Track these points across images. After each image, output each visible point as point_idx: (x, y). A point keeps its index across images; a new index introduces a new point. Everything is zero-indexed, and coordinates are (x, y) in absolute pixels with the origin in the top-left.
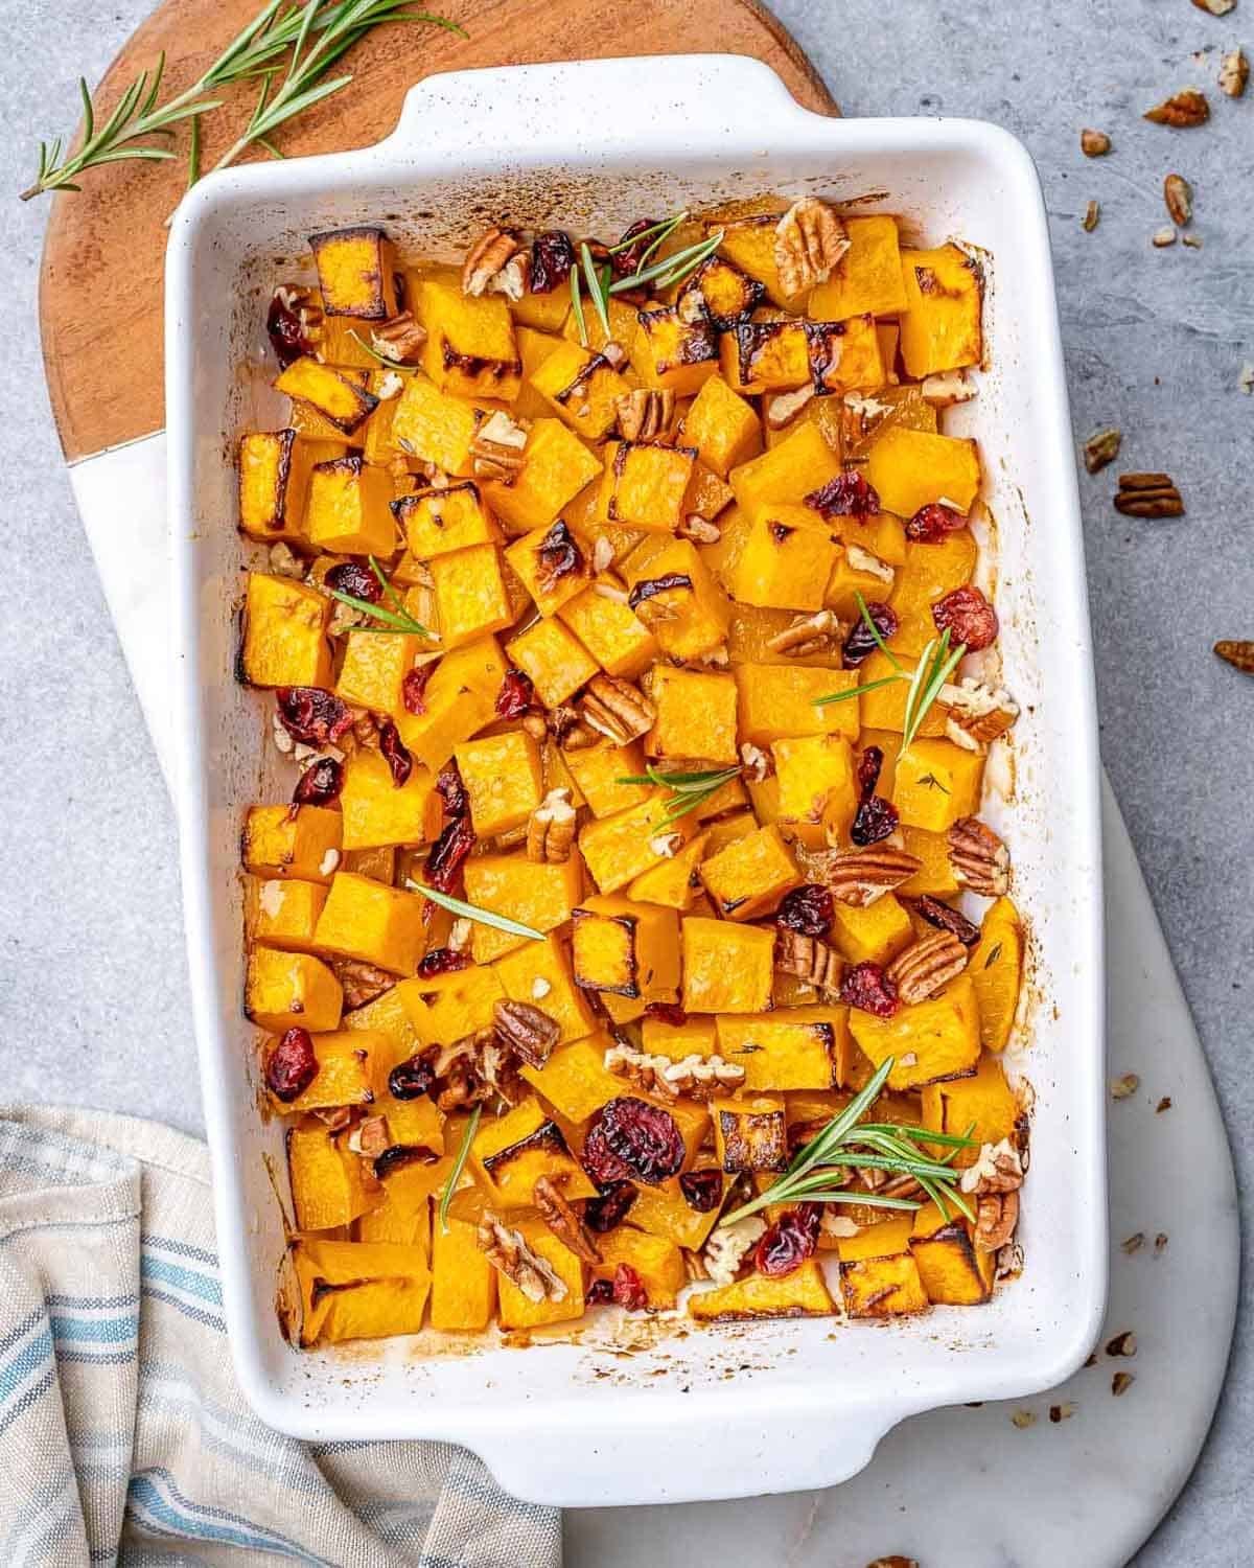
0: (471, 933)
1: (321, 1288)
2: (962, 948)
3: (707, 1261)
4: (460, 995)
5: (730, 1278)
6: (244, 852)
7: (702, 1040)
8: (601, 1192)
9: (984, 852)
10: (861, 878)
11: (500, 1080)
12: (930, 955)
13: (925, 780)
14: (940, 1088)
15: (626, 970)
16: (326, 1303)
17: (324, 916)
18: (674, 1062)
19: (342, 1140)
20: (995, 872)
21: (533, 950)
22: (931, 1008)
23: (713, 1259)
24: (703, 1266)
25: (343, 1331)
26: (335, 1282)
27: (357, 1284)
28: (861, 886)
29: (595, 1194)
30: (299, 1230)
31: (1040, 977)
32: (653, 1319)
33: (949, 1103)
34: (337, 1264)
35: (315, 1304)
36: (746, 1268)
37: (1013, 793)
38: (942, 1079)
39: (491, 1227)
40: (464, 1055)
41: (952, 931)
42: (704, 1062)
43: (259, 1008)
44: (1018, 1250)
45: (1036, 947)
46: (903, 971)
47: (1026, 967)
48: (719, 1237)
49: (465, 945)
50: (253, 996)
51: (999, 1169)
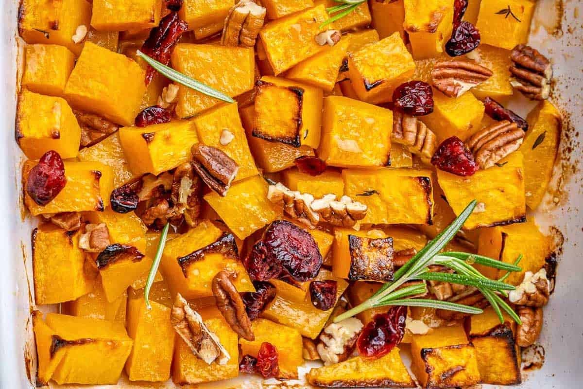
0: (179, 95)
1: (59, 343)
2: (521, 132)
3: (320, 346)
4: (167, 139)
5: (336, 359)
6: (20, 20)
7: (335, 184)
8: (257, 289)
9: (537, 66)
10: (456, 77)
11: (189, 203)
12: (499, 135)
13: (502, 12)
14: (500, 229)
15: (294, 126)
16: (60, 353)
17: (74, 73)
18: (316, 198)
19: (74, 239)
20: (544, 82)
21: (225, 109)
22: (498, 171)
23: (325, 345)
24: (316, 350)
25: (67, 377)
26: (68, 339)
27: (83, 342)
28: (455, 82)
29: (252, 290)
30: (36, 304)
31: (573, 156)
32: (283, 384)
33: (507, 240)
34: (66, 328)
35: (52, 354)
36: (348, 352)
37: (559, 27)
38: (501, 224)
39: (183, 307)
40: (162, 186)
41: (511, 122)
42: (337, 200)
43: (26, 133)
44: (539, 349)
45: (572, 134)
46: (479, 145)
47: (561, 149)
48: (333, 328)
49: (171, 104)
50: (22, 123)
51: (538, 288)
